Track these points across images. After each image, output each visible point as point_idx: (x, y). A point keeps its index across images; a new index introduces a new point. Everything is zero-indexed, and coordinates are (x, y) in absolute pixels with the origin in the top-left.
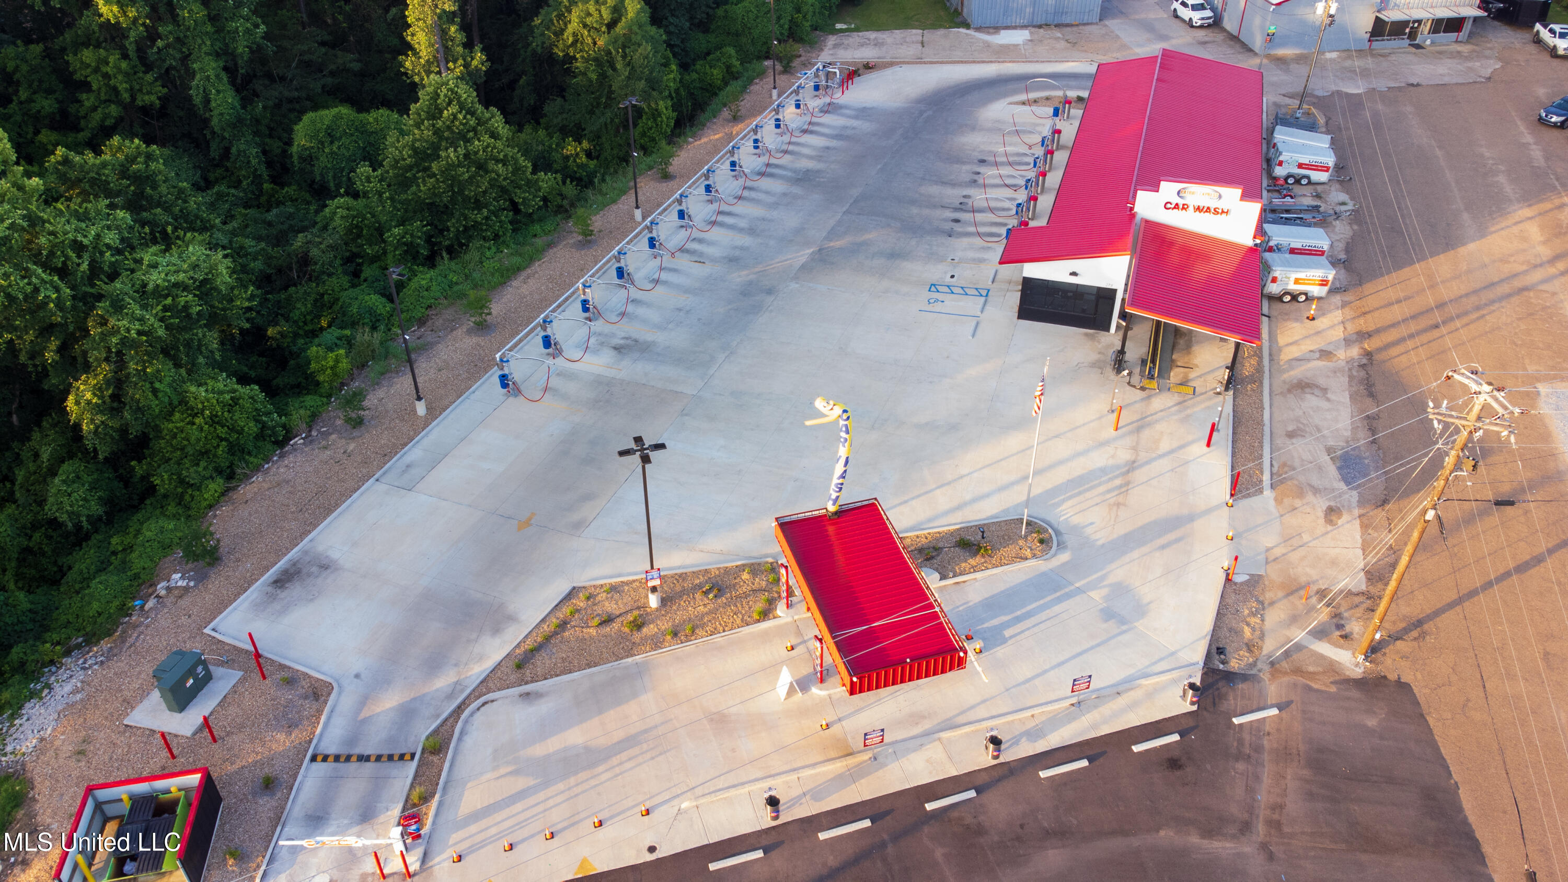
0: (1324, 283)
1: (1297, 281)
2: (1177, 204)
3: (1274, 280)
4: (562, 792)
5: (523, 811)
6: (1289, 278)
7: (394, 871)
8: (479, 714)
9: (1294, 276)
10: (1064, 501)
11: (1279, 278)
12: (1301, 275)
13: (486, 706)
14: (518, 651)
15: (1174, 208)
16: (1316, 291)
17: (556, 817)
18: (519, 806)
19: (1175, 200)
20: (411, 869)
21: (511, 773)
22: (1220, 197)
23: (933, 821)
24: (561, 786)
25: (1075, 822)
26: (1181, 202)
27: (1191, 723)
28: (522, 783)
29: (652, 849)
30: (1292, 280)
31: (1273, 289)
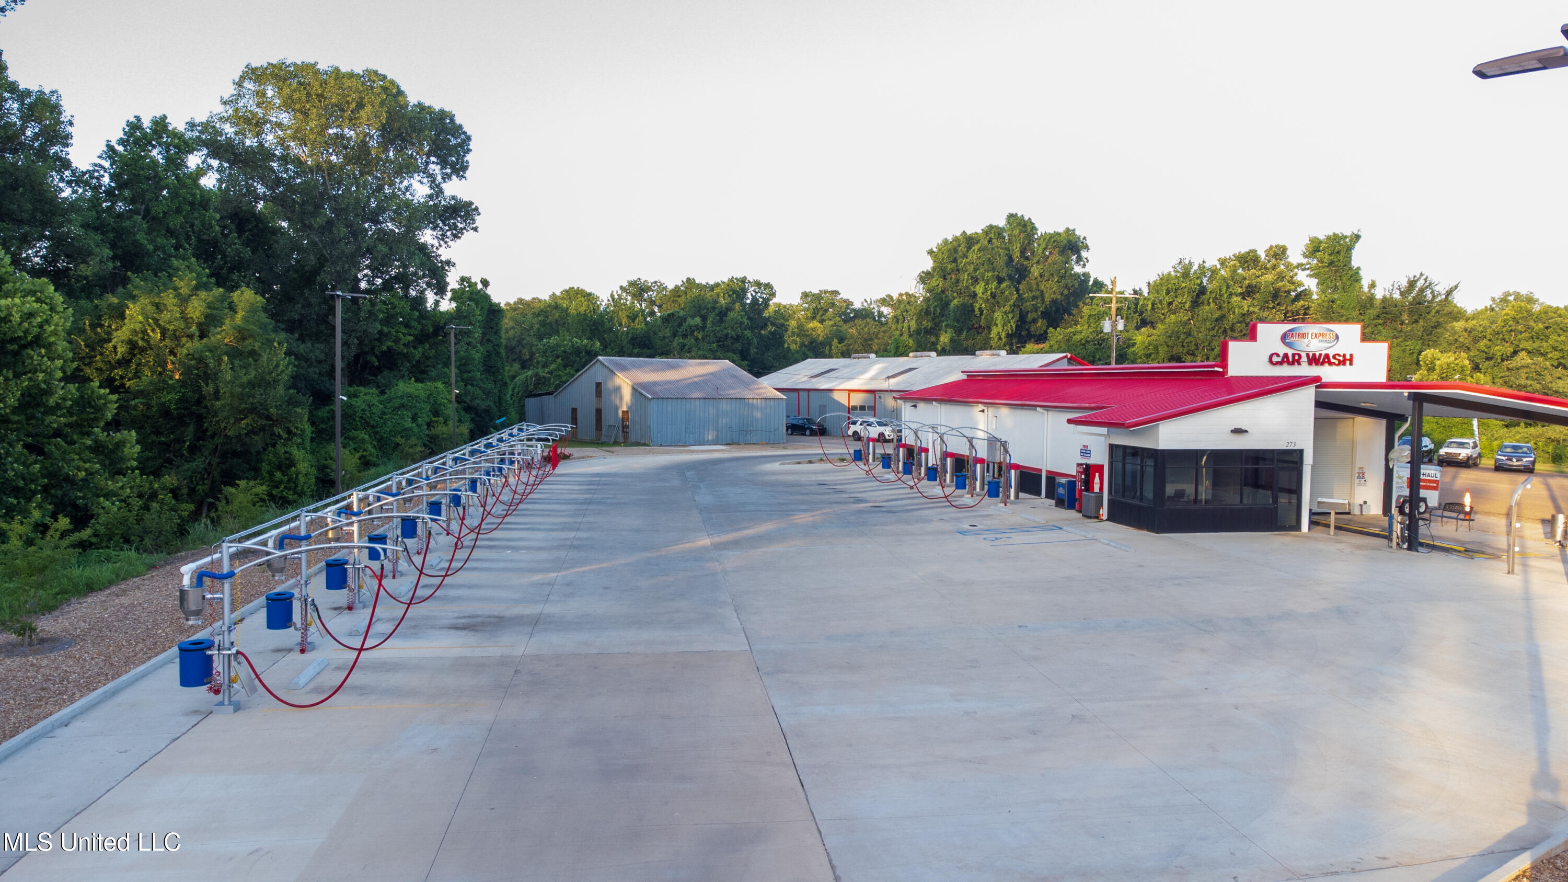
2: (1286, 355)
15: (1282, 362)
19: (1282, 349)
22: (1337, 337)
26: (1289, 351)
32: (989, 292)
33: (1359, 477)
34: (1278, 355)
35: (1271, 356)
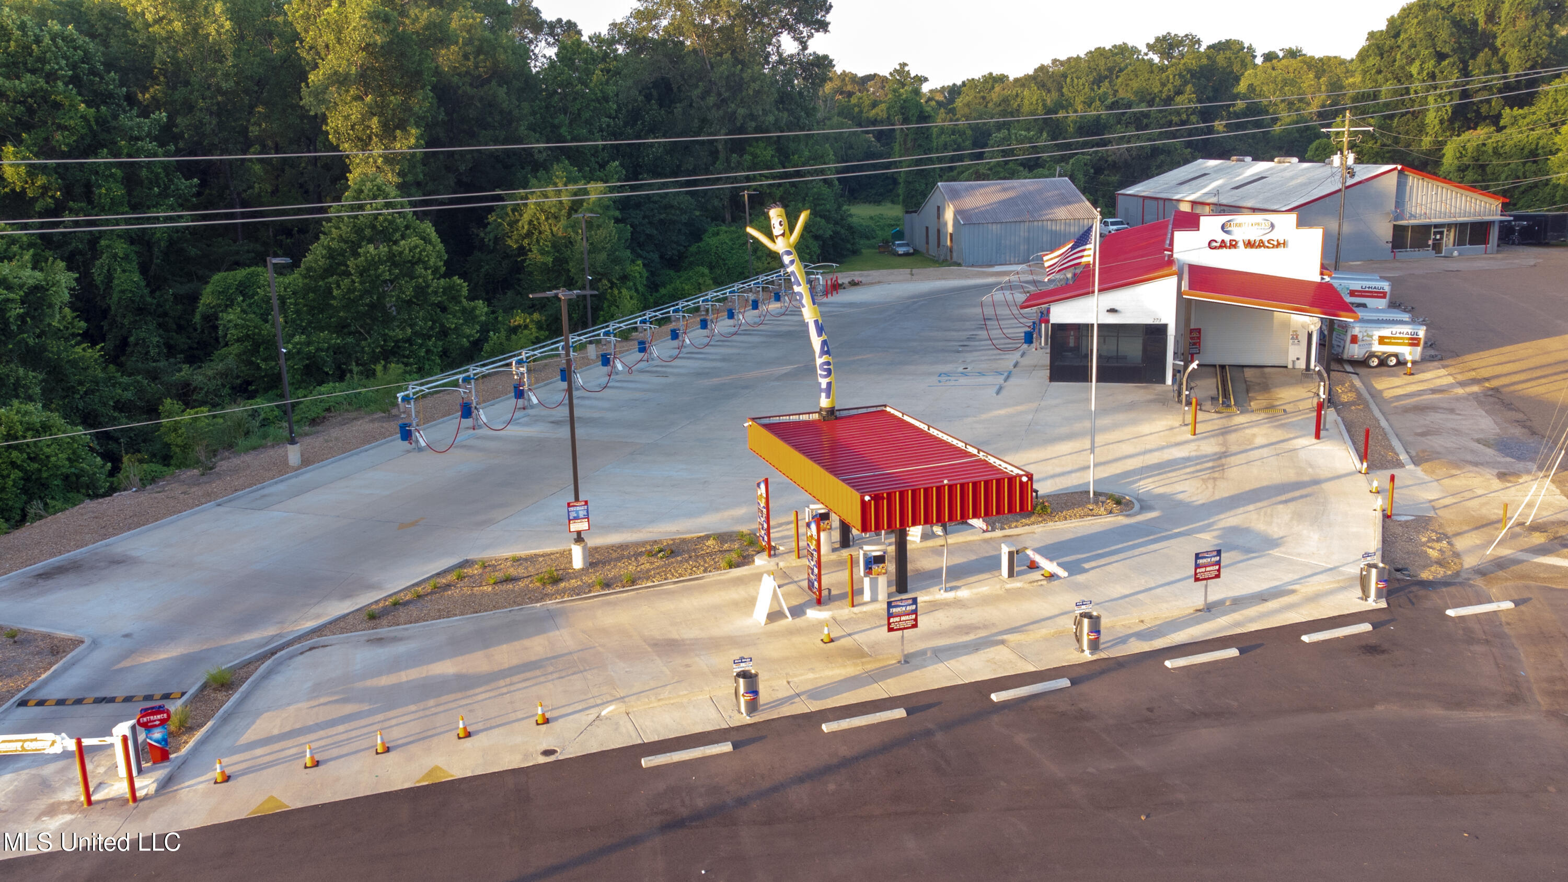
0: (1414, 342)
1: (1382, 340)
2: (1223, 241)
3: (1354, 340)
4: (413, 712)
5: (343, 733)
6: (1371, 337)
7: (111, 796)
8: (301, 658)
9: (1377, 334)
10: (1140, 479)
11: (1360, 336)
12: (1386, 332)
13: (314, 651)
14: (374, 607)
15: (1221, 247)
16: (1409, 353)
17: (396, 734)
18: (341, 728)
19: (1220, 236)
20: (140, 794)
21: (336, 701)
22: (1272, 226)
23: (1006, 711)
24: (413, 708)
25: (1235, 704)
26: (1227, 238)
27: (1384, 617)
28: (349, 709)
29: (547, 753)
30: (1376, 338)
31: (1355, 351)
32: (1425, 73)
33: (1293, 338)
34: (1216, 241)
35: (1209, 243)
